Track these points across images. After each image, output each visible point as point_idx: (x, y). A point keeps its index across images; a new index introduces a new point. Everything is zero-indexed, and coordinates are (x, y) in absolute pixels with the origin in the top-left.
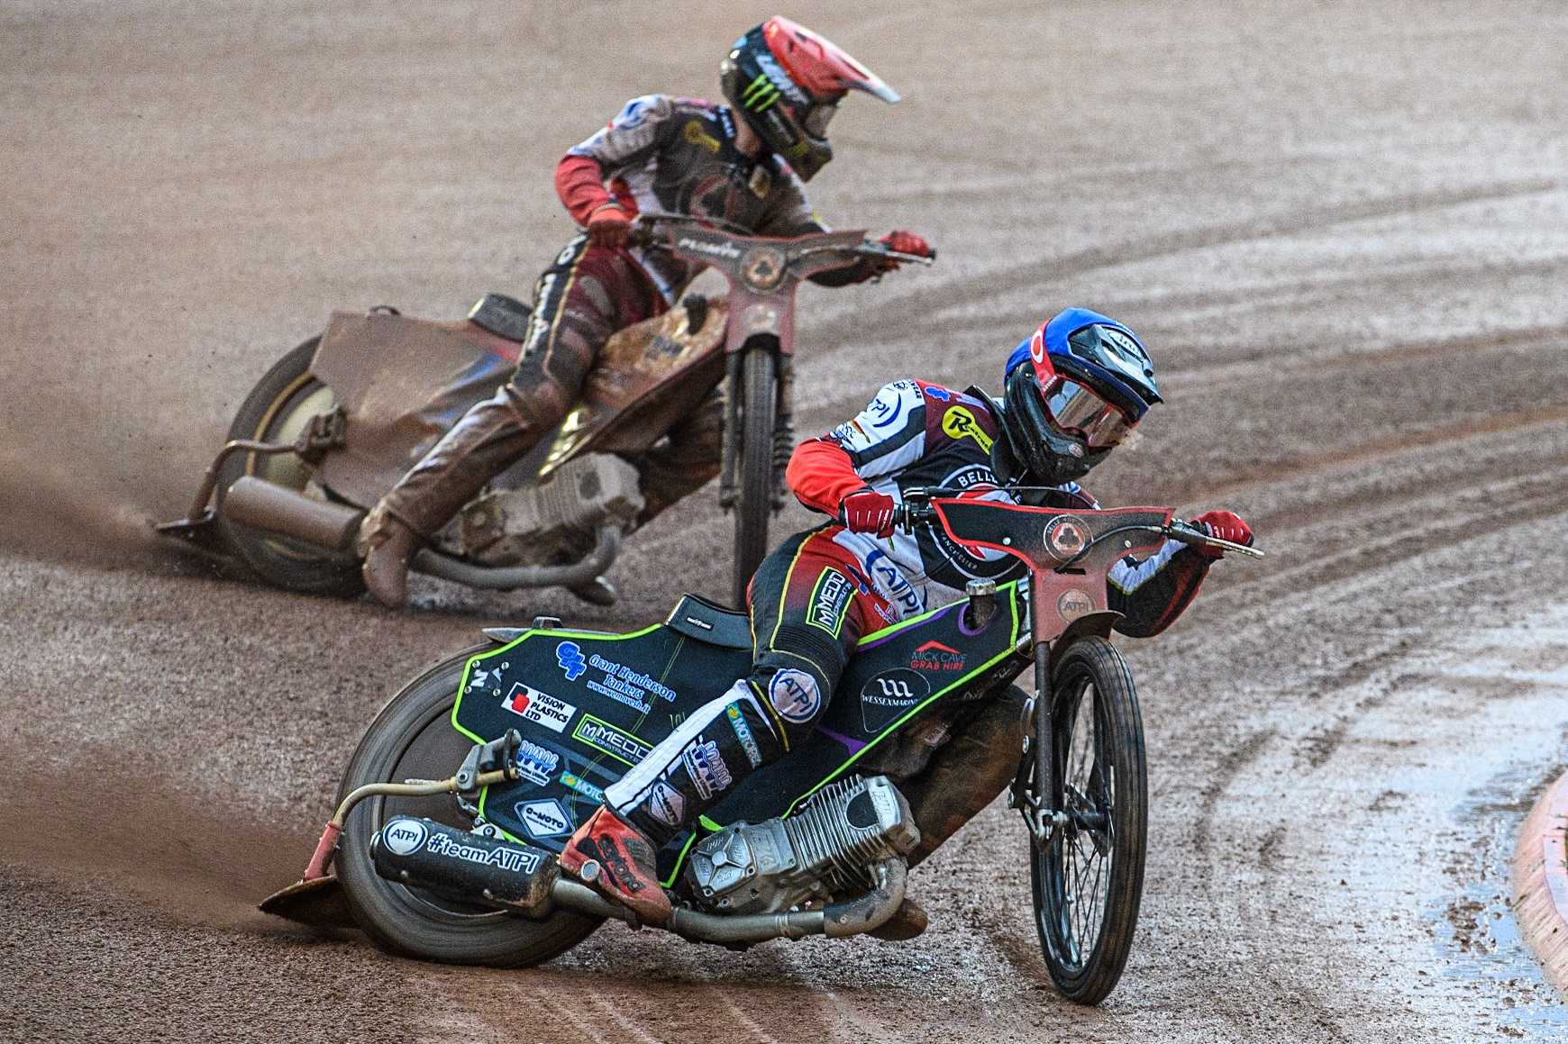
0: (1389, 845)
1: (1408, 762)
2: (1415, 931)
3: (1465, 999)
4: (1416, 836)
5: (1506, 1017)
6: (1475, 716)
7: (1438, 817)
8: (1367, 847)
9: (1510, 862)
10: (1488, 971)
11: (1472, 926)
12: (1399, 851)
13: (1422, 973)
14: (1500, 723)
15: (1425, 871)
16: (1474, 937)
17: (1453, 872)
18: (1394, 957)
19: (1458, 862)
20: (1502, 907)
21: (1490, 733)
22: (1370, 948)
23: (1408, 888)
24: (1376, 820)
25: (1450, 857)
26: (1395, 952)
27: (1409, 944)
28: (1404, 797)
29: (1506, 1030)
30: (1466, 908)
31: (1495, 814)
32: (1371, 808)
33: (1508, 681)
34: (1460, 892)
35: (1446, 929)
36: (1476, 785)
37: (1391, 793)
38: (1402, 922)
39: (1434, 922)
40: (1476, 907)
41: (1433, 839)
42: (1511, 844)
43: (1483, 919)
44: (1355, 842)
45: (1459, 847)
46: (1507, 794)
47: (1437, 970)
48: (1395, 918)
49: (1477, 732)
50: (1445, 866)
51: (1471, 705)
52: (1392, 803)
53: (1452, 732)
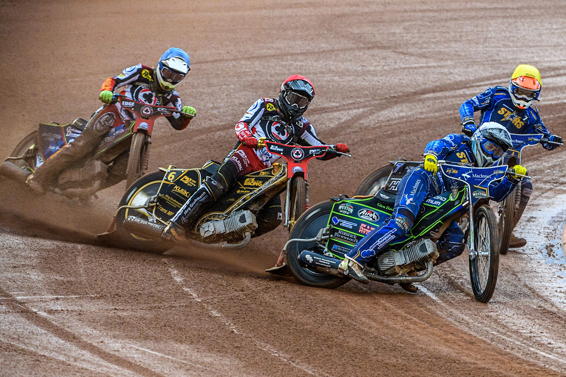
0: (531, 230)
1: (537, 210)
2: (538, 252)
3: (549, 269)
4: (538, 228)
5: (559, 273)
6: (554, 199)
7: (544, 223)
8: (526, 231)
9: (561, 235)
10: (555, 262)
11: (551, 251)
12: (534, 232)
13: (539, 262)
14: (560, 200)
15: (540, 237)
16: (552, 253)
17: (547, 237)
18: (532, 258)
19: (548, 235)
20: (559, 246)
21: (557, 203)
22: (526, 256)
23: (536, 241)
24: (528, 224)
25: (547, 233)
26: (532, 256)
27: (536, 255)
28: (535, 218)
29: (559, 277)
30: (550, 246)
31: (558, 223)
32: (527, 221)
33: (562, 190)
34: (549, 242)
35: (545, 251)
36: (554, 216)
37: (532, 217)
38: (534, 249)
39: (542, 250)
40: (553, 246)
41: (542, 229)
42: (562, 230)
43: (554, 249)
44: (523, 229)
45: (549, 231)
46: (561, 218)
47: (543, 262)
48: (532, 248)
49: (554, 202)
50: (545, 235)
51: (553, 196)
52: (533, 220)
53: (548, 202)
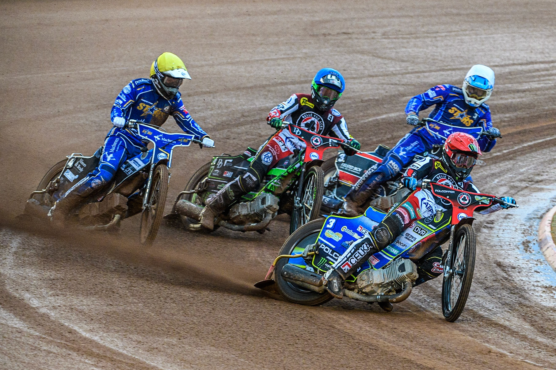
0: (508, 227)
2: (515, 247)
3: (527, 264)
4: (515, 225)
5: (536, 268)
6: (529, 196)
7: (520, 220)
8: (503, 227)
9: (537, 231)
10: (532, 257)
11: (528, 246)
12: (511, 228)
13: (516, 257)
14: (535, 198)
15: (517, 233)
16: (529, 249)
17: (523, 233)
19: (525, 231)
20: (535, 242)
21: (533, 200)
22: (504, 251)
23: (513, 237)
24: (505, 221)
25: (523, 230)
26: (510, 252)
27: (513, 251)
28: (512, 215)
29: (536, 271)
30: (527, 242)
31: (534, 220)
32: (505, 218)
33: (537, 188)
34: (525, 238)
35: (522, 247)
36: (530, 213)
37: (509, 215)
38: (511, 245)
39: (519, 245)
40: (529, 242)
41: (519, 225)
42: (537, 227)
43: (531, 245)
44: (501, 226)
45: (525, 228)
46: (537, 215)
47: (520, 257)
49: (530, 200)
50: (522, 232)
51: (528, 193)
52: (510, 217)
53: (524, 200)
